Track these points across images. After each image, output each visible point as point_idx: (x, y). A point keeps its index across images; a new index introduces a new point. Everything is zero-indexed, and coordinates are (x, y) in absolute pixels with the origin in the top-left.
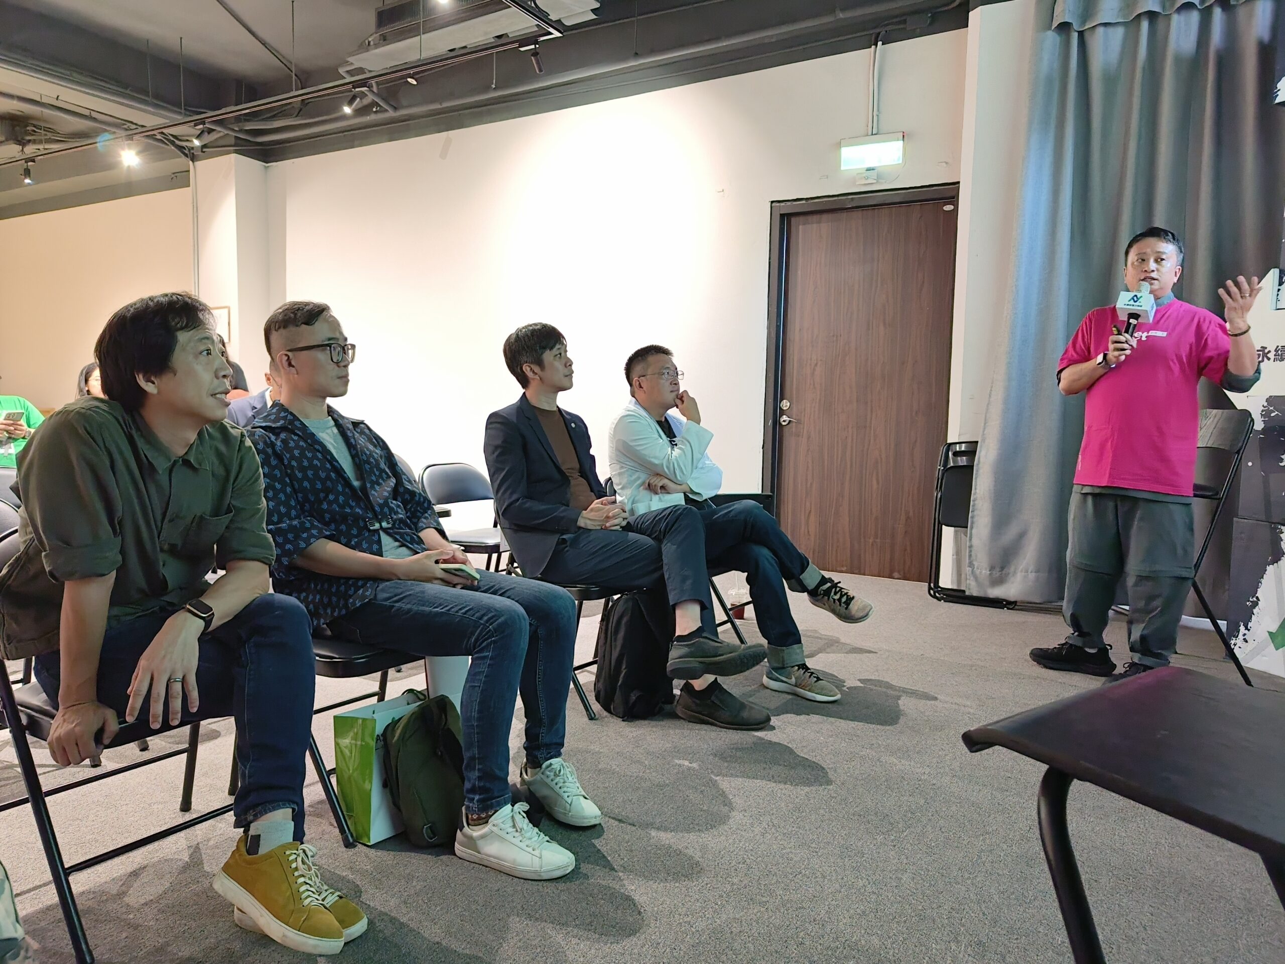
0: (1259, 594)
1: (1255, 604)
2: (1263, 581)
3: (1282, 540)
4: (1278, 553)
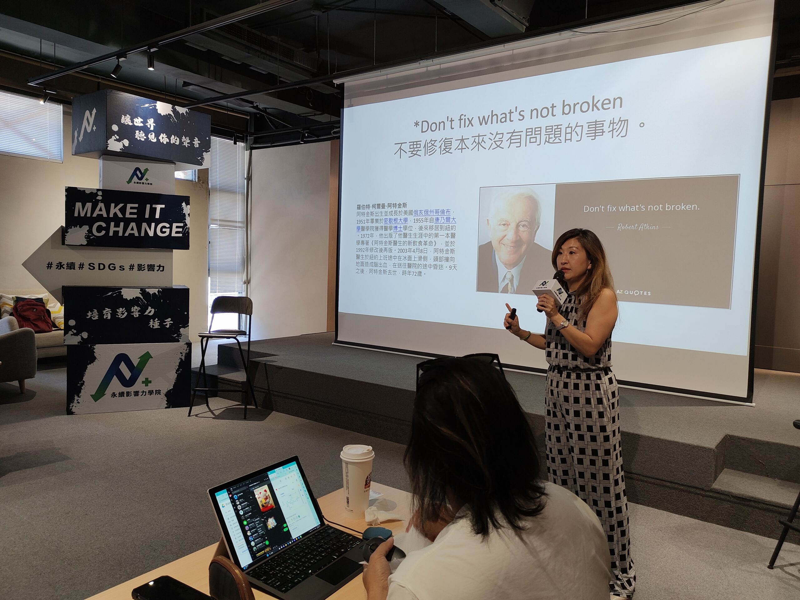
0: (84, 379)
1: (83, 384)
2: (86, 373)
3: (95, 352)
4: (93, 359)
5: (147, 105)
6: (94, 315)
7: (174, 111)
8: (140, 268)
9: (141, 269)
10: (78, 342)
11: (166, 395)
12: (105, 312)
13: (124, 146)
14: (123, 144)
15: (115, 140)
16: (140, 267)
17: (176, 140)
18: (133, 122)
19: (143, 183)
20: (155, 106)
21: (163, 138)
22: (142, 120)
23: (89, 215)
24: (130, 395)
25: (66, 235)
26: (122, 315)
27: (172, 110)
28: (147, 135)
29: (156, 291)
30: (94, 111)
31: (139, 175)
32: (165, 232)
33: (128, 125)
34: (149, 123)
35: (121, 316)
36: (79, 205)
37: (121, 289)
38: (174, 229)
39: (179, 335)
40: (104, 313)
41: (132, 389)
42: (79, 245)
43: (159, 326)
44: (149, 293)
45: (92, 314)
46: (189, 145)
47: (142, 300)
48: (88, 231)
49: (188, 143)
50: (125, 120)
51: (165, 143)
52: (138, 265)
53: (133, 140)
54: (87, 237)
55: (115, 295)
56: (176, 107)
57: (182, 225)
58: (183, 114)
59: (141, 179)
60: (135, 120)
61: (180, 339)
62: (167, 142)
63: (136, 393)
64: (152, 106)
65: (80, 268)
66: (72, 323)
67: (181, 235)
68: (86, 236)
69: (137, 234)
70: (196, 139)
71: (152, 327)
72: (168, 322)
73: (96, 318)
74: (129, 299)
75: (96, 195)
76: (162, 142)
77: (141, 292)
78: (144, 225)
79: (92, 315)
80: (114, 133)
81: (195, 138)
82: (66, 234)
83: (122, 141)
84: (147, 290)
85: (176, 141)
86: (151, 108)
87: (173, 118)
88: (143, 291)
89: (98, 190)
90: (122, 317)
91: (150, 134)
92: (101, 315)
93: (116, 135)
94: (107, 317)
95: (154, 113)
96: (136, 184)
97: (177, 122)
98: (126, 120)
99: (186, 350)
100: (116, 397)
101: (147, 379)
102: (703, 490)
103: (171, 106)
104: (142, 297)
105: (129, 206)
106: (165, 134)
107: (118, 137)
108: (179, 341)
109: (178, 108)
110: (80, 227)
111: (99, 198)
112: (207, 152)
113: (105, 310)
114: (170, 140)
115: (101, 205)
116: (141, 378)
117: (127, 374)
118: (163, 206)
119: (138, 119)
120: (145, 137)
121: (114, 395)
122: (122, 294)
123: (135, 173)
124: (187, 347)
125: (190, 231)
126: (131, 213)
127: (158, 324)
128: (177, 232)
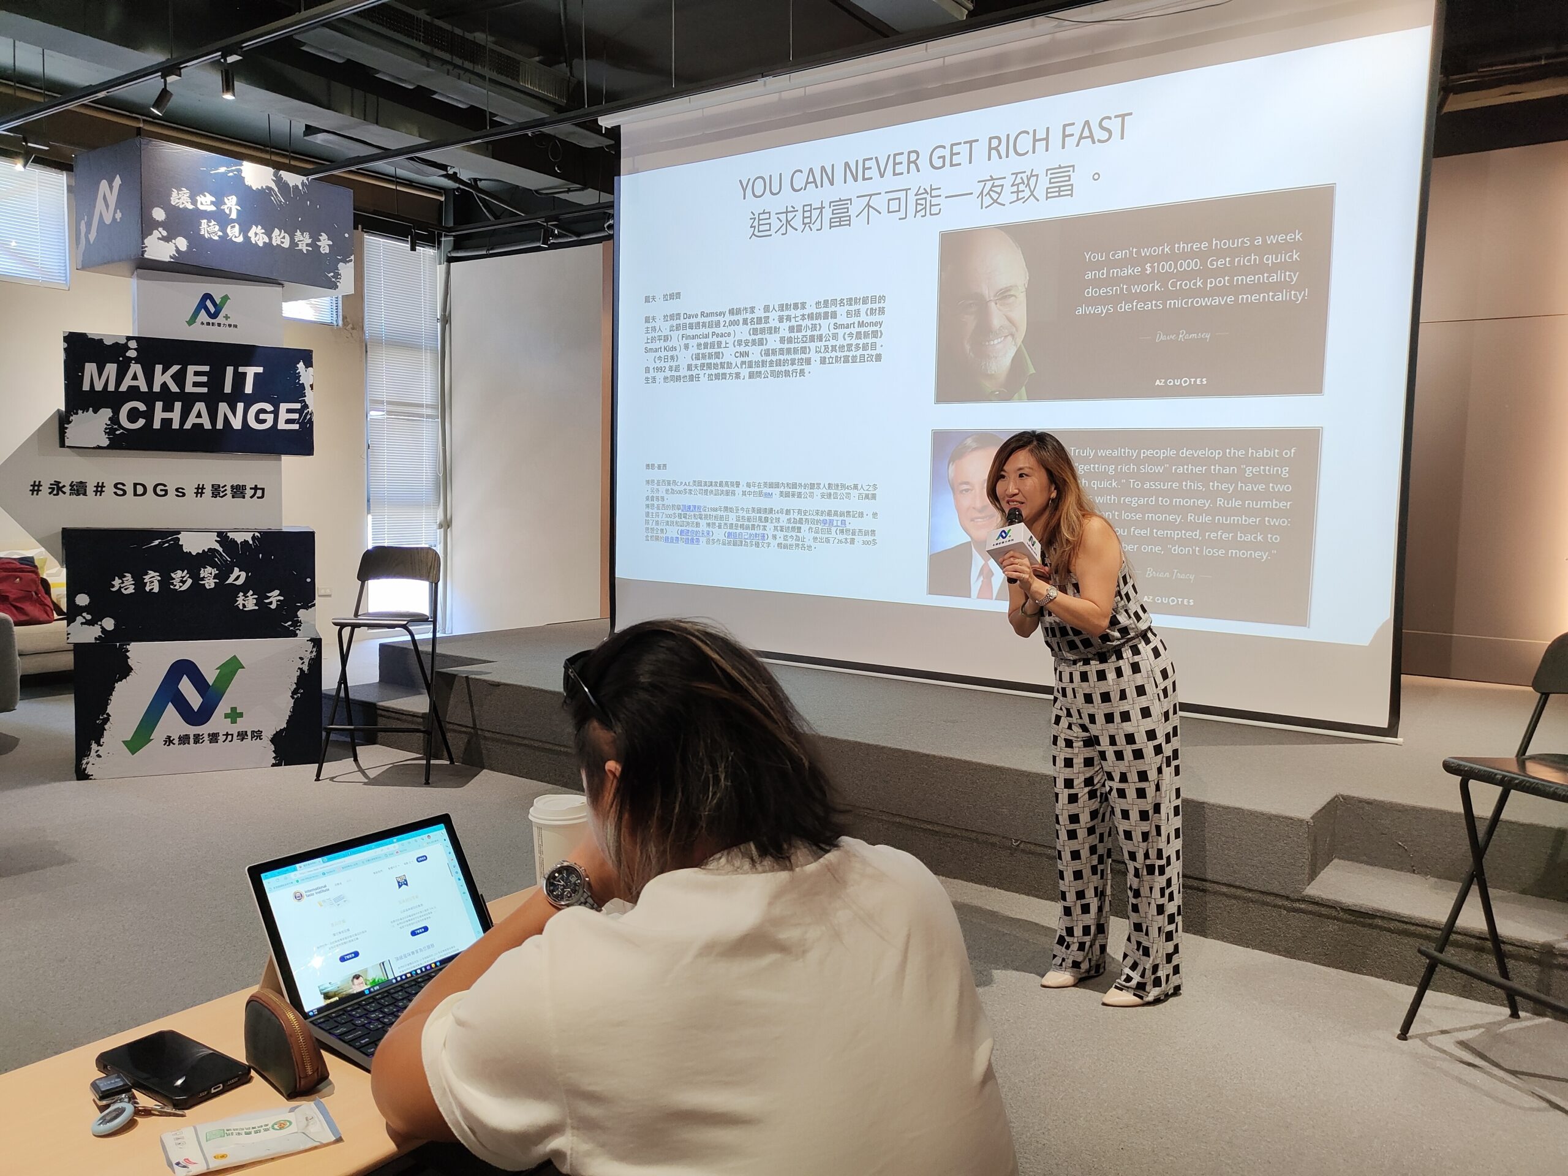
0: (110, 710)
1: (107, 720)
2: (112, 698)
3: (129, 658)
4: (125, 671)
5: (223, 170)
6: (126, 585)
7: (279, 181)
8: (217, 491)
9: (219, 493)
10: (96, 638)
11: (272, 741)
12: (147, 579)
13: (178, 250)
14: (176, 247)
15: (159, 238)
16: (216, 489)
17: (284, 238)
18: (194, 202)
19: (219, 325)
20: (240, 171)
21: (256, 234)
22: (214, 199)
23: (111, 387)
24: (201, 741)
25: (67, 428)
26: (181, 584)
27: (275, 179)
28: (223, 229)
29: (248, 537)
30: (118, 181)
31: (210, 307)
32: (264, 421)
33: (185, 209)
34: (229, 205)
35: (180, 587)
36: (90, 368)
37: (179, 533)
38: (283, 416)
39: (297, 623)
40: (145, 581)
41: (204, 730)
42: (94, 448)
43: (256, 605)
44: (234, 541)
45: (123, 583)
46: (310, 249)
47: (221, 555)
48: (110, 419)
49: (307, 245)
50: (179, 199)
51: (261, 244)
52: (213, 485)
53: (195, 239)
54: (110, 432)
55: (167, 545)
56: (282, 172)
57: (298, 406)
58: (297, 186)
59: (214, 316)
60: (200, 199)
61: (298, 632)
62: (264, 243)
63: (214, 738)
64: (232, 171)
65: (96, 492)
66: (82, 600)
67: (296, 427)
68: (106, 429)
69: (208, 426)
70: (324, 237)
71: (241, 607)
72: (274, 598)
73: (131, 590)
74: (194, 553)
75: (126, 348)
76: (254, 242)
77: (219, 539)
78: (223, 407)
79: (122, 585)
80: (157, 225)
81: (321, 235)
82: (66, 426)
83: (173, 241)
84: (231, 535)
85: (283, 240)
86: (231, 174)
87: (276, 195)
88: (223, 537)
89: (129, 338)
90: (181, 589)
91: (229, 227)
92: (140, 584)
93: (160, 229)
94: (153, 589)
95: (238, 185)
96: (205, 326)
97: (285, 203)
98: (181, 199)
99: (312, 652)
100: (174, 744)
101: (234, 709)
102: (1288, 898)
103: (270, 171)
104: (221, 550)
105: (191, 369)
106: (260, 227)
107: (165, 233)
108: (296, 635)
109: (286, 175)
110: (95, 412)
111: (132, 354)
112: (346, 262)
113: (147, 574)
114: (270, 238)
115: (136, 368)
116: (223, 708)
117: (195, 700)
118: (260, 370)
119: (205, 196)
120: (220, 233)
121: (169, 741)
122: (180, 543)
123: (202, 305)
124: (313, 647)
125: (314, 419)
126: (195, 384)
127: (255, 601)
128: (288, 421)
